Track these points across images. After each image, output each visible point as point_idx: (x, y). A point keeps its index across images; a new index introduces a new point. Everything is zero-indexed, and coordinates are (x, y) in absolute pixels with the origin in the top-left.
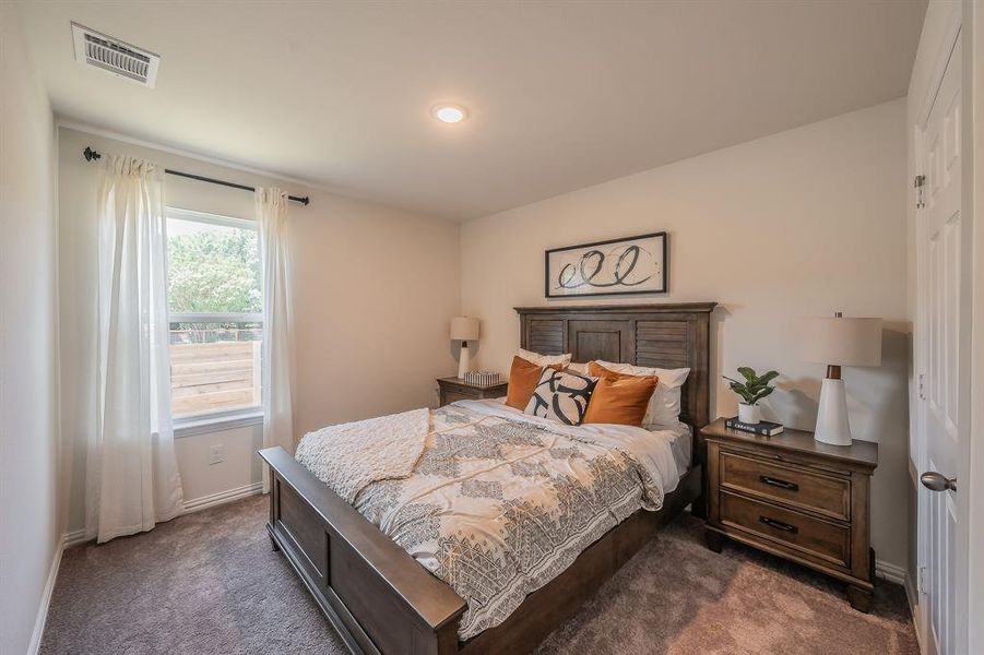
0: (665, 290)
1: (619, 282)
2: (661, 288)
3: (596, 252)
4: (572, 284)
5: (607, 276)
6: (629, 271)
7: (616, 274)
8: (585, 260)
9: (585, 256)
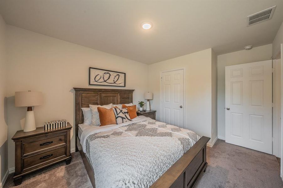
0: (125, 86)
1: (115, 83)
2: (124, 86)
3: (108, 73)
4: (100, 81)
5: (111, 81)
6: (117, 80)
7: (114, 81)
8: (105, 75)
9: (105, 73)
